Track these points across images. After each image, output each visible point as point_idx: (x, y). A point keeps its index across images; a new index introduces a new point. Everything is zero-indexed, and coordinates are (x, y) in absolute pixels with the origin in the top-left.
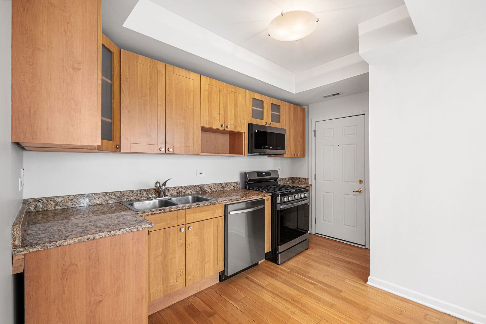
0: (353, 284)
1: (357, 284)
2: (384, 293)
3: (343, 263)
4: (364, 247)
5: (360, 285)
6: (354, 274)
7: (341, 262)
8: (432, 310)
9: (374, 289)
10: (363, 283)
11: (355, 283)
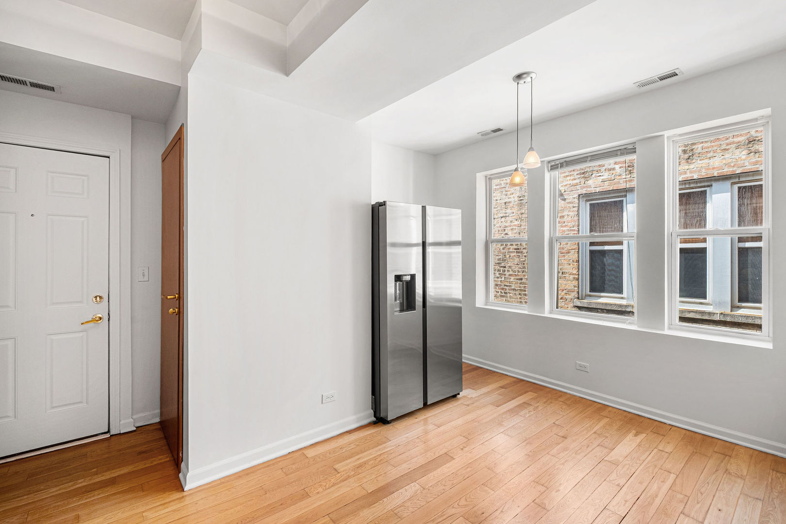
0: (167, 510)
1: (172, 504)
2: (220, 484)
3: (100, 491)
4: (108, 436)
5: (177, 501)
6: (144, 493)
7: (96, 492)
8: (279, 459)
9: (203, 489)
10: (177, 495)
11: (166, 505)
